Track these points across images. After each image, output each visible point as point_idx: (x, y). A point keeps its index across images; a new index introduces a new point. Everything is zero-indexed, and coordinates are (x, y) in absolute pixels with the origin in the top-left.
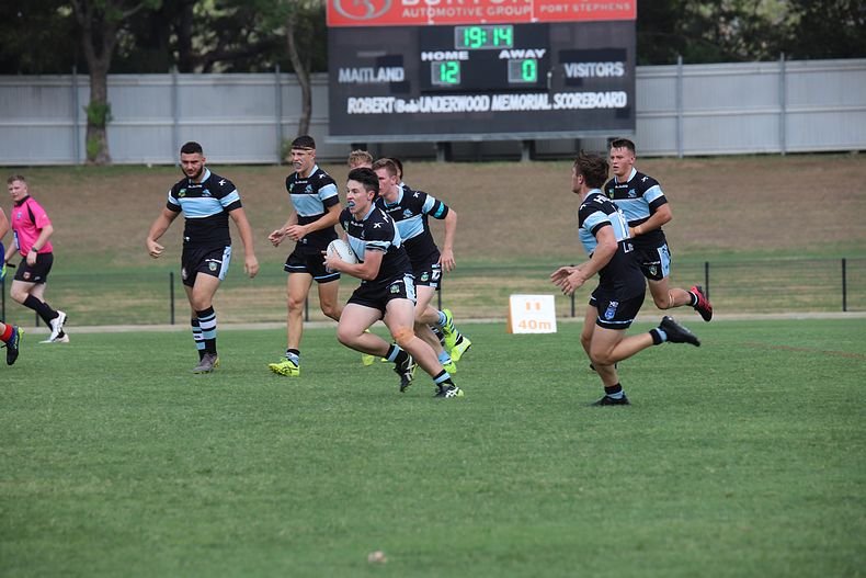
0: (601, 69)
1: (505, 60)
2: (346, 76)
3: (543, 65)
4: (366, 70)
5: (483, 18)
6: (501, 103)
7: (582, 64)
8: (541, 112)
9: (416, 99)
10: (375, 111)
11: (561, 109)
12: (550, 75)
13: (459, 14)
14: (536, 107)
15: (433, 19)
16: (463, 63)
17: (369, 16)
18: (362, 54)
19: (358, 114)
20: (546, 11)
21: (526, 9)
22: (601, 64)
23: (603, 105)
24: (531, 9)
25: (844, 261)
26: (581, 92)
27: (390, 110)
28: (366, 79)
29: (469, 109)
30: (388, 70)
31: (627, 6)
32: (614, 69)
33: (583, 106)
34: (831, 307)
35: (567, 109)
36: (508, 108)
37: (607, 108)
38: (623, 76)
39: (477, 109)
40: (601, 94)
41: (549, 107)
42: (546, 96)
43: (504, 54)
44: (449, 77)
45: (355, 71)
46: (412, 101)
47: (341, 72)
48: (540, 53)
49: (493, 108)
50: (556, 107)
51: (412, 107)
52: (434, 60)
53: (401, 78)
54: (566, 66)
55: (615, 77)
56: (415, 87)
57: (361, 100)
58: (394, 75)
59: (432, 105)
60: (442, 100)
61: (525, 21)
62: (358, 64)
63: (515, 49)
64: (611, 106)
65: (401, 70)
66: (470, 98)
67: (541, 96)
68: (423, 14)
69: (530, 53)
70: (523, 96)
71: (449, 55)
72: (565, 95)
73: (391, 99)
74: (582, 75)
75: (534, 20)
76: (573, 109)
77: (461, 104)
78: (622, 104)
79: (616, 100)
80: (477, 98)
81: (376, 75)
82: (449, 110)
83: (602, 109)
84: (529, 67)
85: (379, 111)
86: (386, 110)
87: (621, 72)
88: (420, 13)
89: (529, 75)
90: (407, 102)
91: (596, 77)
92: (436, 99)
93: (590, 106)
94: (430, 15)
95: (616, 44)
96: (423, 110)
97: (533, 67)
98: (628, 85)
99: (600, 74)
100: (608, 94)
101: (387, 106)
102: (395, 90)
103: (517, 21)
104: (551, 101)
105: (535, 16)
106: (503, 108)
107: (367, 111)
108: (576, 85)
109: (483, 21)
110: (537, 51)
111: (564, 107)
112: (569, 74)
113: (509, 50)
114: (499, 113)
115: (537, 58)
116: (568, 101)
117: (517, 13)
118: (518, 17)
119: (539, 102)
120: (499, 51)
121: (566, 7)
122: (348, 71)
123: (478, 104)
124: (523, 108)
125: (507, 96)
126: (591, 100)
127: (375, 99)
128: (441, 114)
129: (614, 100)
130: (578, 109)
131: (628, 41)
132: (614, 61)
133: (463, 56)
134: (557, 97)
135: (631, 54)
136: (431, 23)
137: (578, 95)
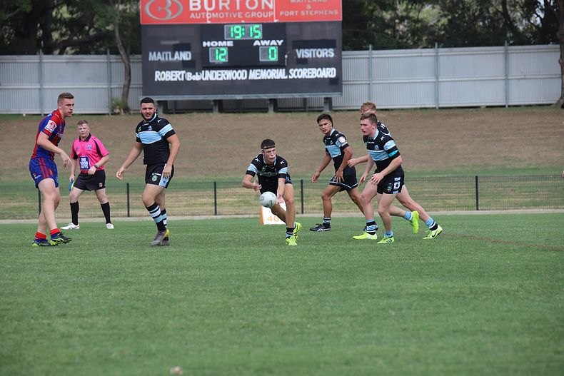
0: (319, 53)
1: (258, 46)
2: (153, 57)
3: (282, 50)
4: (166, 53)
5: (243, 19)
6: (254, 75)
7: (308, 50)
8: (281, 80)
9: (200, 72)
10: (172, 80)
11: (294, 78)
12: (286, 56)
13: (227, 16)
14: (278, 77)
15: (209, 20)
16: (229, 48)
17: (168, 17)
18: (163, 43)
19: (161, 81)
20: (283, 15)
21: (270, 14)
22: (319, 50)
23: (321, 76)
24: (274, 13)
25: (477, 177)
26: (307, 68)
27: (183, 79)
28: (167, 59)
29: (234, 78)
30: (181, 53)
31: (336, 12)
32: (328, 53)
33: (308, 77)
34: (468, 207)
35: (298, 78)
36: (259, 78)
37: (324, 78)
38: (334, 57)
39: (239, 78)
40: (320, 69)
41: (286, 77)
42: (284, 70)
43: (256, 43)
44: (221, 57)
45: (159, 54)
46: (197, 73)
47: (150, 54)
48: (280, 42)
49: (250, 78)
50: (290, 77)
51: (197, 77)
52: (211, 46)
53: (190, 58)
54: (297, 50)
55: (329, 58)
56: (198, 64)
57: (163, 72)
58: (185, 56)
59: (210, 75)
60: (217, 72)
61: (271, 22)
62: (161, 49)
63: (263, 40)
64: (326, 77)
65: (190, 53)
66: (235, 71)
67: (281, 70)
68: (203, 17)
69: (273, 42)
70: (269, 70)
71: (220, 43)
72: (296, 70)
73: (183, 72)
74: (307, 57)
75: (276, 21)
76: (302, 79)
77: (229, 75)
78: (333, 76)
79: (329, 73)
80: (239, 71)
81: (173, 56)
82: (221, 79)
83: (320, 78)
84: (273, 51)
85: (175, 79)
86: (180, 79)
87: (332, 55)
88: (202, 16)
89: (273, 56)
90: (194, 74)
91: (316, 58)
92: (212, 72)
93: (312, 77)
94: (208, 17)
95: (329, 36)
96: (204, 79)
97: (276, 51)
98: (336, 63)
99: (319, 56)
100: (324, 69)
101: (181, 76)
102: (186, 66)
103: (265, 22)
104: (287, 73)
105: (276, 19)
106: (256, 78)
107: (167, 80)
108: (304, 63)
109: (243, 22)
110: (278, 41)
111: (296, 77)
112: (299, 56)
113: (260, 40)
114: (253, 81)
115: (278, 45)
116: (298, 73)
117: (264, 16)
118: (265, 19)
119: (279, 74)
120: (254, 41)
121: (297, 12)
122: (155, 53)
123: (240, 75)
124: (269, 78)
125: (259, 70)
126: (313, 73)
127: (172, 72)
128: (216, 81)
129: (328, 73)
130: (305, 79)
131: (337, 35)
132: (328, 48)
133: (230, 44)
134: (291, 70)
135: (339, 43)
136: (209, 22)
137: (305, 69)
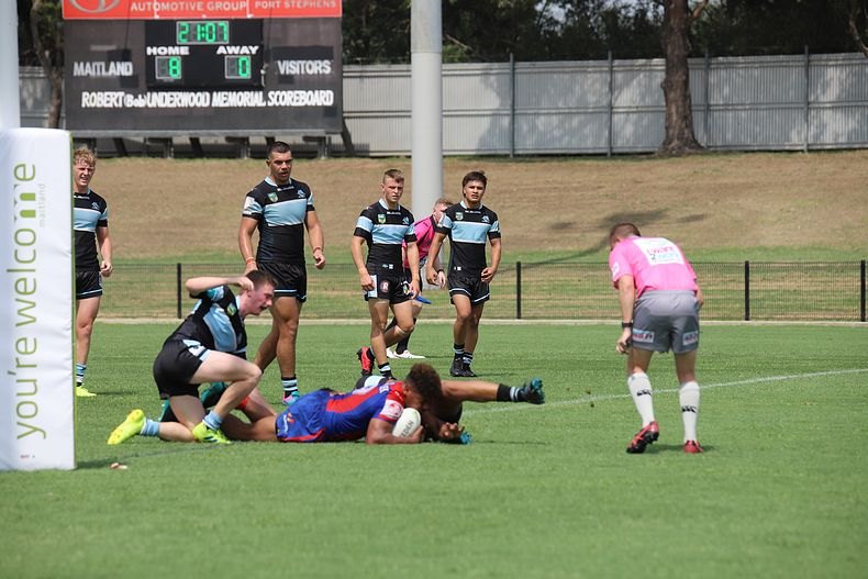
0: (310, 67)
1: (222, 55)
2: (80, 70)
3: (257, 61)
4: (98, 64)
5: (204, 13)
6: (221, 99)
7: (294, 62)
8: (256, 108)
9: (144, 94)
10: (106, 105)
11: (274, 106)
12: (262, 72)
13: (182, 8)
14: (252, 104)
15: (158, 13)
16: (184, 58)
17: (101, 9)
18: (94, 48)
19: (91, 108)
20: (260, 7)
21: (242, 5)
22: (310, 62)
23: (312, 103)
24: (246, 4)
26: (292, 90)
27: (120, 105)
28: (99, 73)
29: (192, 105)
30: (118, 64)
31: (334, 4)
32: (321, 67)
33: (294, 104)
35: (280, 106)
36: (227, 105)
37: (316, 107)
38: (330, 74)
39: (199, 105)
40: (310, 92)
41: (264, 104)
42: (261, 93)
43: (221, 50)
44: (175, 73)
45: (88, 65)
46: (140, 96)
47: (76, 65)
48: (254, 50)
49: (213, 105)
50: (270, 104)
51: (140, 102)
52: (158, 55)
53: (130, 73)
54: (279, 62)
55: (323, 74)
56: (142, 83)
57: (93, 94)
58: (123, 69)
59: (159, 100)
60: (167, 95)
62: (90, 58)
63: (230, 45)
64: (320, 104)
65: (130, 64)
66: (193, 94)
67: (257, 94)
68: (149, 9)
69: (245, 49)
70: (240, 93)
71: (171, 50)
72: (278, 92)
73: (121, 94)
74: (293, 72)
75: (249, 16)
76: (286, 106)
77: (185, 99)
78: (330, 103)
79: (324, 98)
80: (199, 94)
81: (107, 70)
82: (174, 105)
83: (311, 106)
84: (244, 63)
85: (110, 105)
86: (116, 105)
87: (328, 71)
88: (147, 6)
89: (244, 71)
90: (136, 97)
91: (306, 74)
92: (161, 94)
93: (300, 104)
94: (156, 10)
95: (324, 41)
96: (150, 105)
97: (248, 64)
98: (334, 84)
99: (310, 72)
100: (316, 92)
101: (118, 101)
102: (126, 84)
103: (233, 17)
104: (266, 98)
105: (251, 13)
106: (222, 105)
107: (99, 105)
108: (288, 82)
109: (204, 17)
110: (251, 47)
111: (277, 104)
112: (282, 72)
113: (225, 46)
114: (218, 109)
115: (251, 54)
116: (281, 99)
117: (234, 9)
118: (235, 13)
119: (252, 99)
120: (217, 47)
121: (278, 3)
122: (82, 64)
123: (199, 100)
124: (240, 104)
125: (226, 93)
126: (302, 98)
127: (106, 93)
128: (166, 109)
129: (322, 98)
130: (291, 107)
131: (332, 37)
132: (322, 60)
133: (185, 51)
134: (271, 93)
135: (338, 52)
136: (157, 17)
137: (290, 92)
